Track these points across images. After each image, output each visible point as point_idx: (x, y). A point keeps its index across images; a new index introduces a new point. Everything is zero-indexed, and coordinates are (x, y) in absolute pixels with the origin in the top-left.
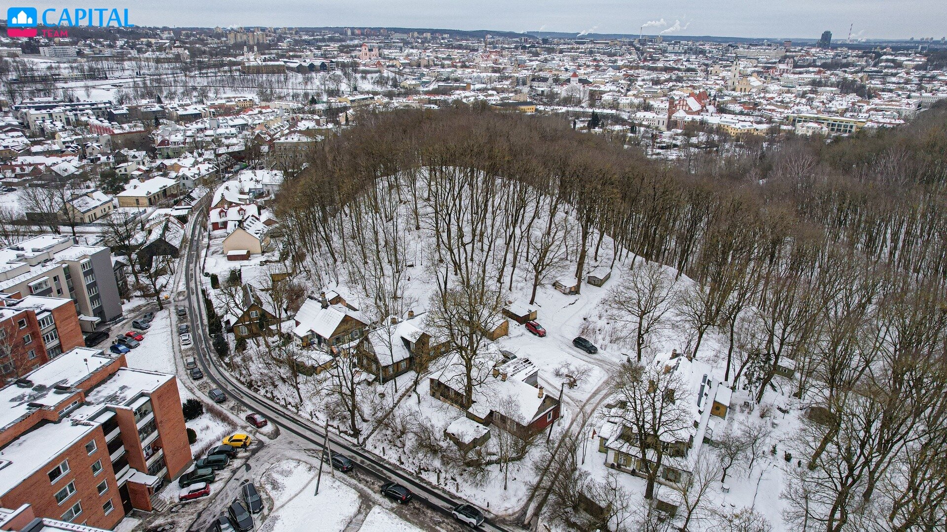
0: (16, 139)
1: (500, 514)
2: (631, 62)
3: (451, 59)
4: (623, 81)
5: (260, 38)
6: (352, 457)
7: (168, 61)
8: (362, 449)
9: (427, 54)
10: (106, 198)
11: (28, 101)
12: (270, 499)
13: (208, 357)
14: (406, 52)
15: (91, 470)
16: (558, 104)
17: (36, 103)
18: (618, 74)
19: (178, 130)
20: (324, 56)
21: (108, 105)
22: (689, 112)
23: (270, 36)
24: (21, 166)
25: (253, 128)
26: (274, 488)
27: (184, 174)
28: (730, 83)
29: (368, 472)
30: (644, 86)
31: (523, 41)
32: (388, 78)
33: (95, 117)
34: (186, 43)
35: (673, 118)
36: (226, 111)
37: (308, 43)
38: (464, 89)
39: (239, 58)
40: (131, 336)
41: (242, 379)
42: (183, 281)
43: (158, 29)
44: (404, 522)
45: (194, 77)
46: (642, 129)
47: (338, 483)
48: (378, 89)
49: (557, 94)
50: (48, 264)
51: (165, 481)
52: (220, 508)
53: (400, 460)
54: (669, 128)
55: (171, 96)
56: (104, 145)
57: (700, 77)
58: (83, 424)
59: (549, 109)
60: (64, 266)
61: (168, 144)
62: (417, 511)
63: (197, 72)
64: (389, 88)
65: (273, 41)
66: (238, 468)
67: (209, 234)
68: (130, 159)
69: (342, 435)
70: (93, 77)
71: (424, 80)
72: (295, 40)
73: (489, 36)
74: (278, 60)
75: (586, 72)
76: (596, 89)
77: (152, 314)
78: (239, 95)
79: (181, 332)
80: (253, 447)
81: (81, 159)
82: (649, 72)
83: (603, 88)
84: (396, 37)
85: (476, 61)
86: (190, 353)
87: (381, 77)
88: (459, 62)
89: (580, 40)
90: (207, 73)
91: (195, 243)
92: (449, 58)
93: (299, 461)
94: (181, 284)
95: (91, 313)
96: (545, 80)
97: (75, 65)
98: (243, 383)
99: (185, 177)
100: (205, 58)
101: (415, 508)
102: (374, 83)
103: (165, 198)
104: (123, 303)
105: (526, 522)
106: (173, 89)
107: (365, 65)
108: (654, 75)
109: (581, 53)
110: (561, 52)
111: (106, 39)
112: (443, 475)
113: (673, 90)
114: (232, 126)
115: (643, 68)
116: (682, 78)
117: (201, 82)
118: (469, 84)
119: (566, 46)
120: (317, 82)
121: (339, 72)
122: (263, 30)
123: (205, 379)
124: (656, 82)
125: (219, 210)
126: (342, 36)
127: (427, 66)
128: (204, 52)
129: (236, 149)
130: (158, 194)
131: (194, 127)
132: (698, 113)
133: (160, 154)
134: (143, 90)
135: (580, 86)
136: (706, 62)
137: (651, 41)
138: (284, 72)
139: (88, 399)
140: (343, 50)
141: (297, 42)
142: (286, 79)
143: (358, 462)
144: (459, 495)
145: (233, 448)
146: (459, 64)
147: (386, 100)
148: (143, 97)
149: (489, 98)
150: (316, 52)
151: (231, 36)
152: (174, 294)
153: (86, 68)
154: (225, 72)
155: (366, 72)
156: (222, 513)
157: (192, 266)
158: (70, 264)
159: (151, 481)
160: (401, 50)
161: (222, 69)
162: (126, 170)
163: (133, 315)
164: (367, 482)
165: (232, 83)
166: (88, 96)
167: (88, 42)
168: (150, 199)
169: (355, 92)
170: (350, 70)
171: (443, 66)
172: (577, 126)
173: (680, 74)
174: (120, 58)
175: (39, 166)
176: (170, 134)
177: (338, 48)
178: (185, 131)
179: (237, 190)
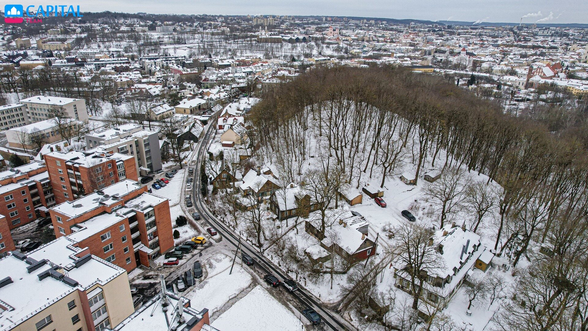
0: (136, 75)
1: (325, 302)
2: (508, 42)
3: (384, 37)
4: (499, 55)
5: (271, 22)
6: (255, 258)
7: (218, 34)
8: (262, 255)
9: (370, 34)
10: (169, 108)
11: (146, 55)
12: (207, 272)
13: (198, 196)
14: (356, 32)
15: (122, 240)
16: (450, 68)
17: (150, 56)
18: (496, 50)
19: (214, 73)
20: (306, 33)
21: (183, 58)
22: (544, 77)
23: (277, 21)
24: (135, 89)
25: (255, 74)
26: (210, 267)
27: (211, 98)
28: (583, 57)
29: (261, 267)
30: (514, 59)
31: (434, 26)
32: (342, 48)
33: (176, 65)
34: (229, 24)
35: (530, 81)
36: (243, 64)
37: (299, 25)
38: (389, 56)
39: (257, 34)
40: (163, 181)
41: (211, 210)
42: (196, 155)
43: (217, 16)
44: (271, 296)
45: (231, 43)
46: (506, 87)
47: (243, 270)
48: (335, 54)
49: (451, 61)
50: (128, 138)
51: (158, 254)
52: (181, 272)
53: (279, 263)
54: (526, 87)
55: (216, 54)
56: (176, 80)
57: (560, 53)
58: (120, 216)
59: (443, 71)
60: (136, 140)
61: (208, 81)
62: (280, 292)
63: (232, 41)
64: (342, 54)
65: (278, 23)
66: (196, 254)
67: (216, 131)
68: (187, 88)
69: (253, 246)
70: (179, 43)
71: (365, 50)
72: (291, 24)
73: (413, 23)
74: (279, 35)
75: (473, 48)
76: (479, 59)
77: (176, 170)
78: (254, 55)
79: (187, 182)
80: (206, 245)
81: (163, 87)
82: (520, 49)
83: (483, 59)
84: (352, 22)
85: (400, 39)
86: (189, 193)
87: (339, 47)
88: (389, 39)
89: (474, 27)
90: (238, 42)
91: (208, 136)
92: (383, 36)
93: (227, 256)
94: (195, 156)
95: (146, 166)
96: (444, 52)
97: (171, 36)
98: (211, 212)
99: (211, 99)
100: (238, 33)
101: (280, 290)
102: (334, 50)
103: (200, 110)
104: (164, 164)
105: (339, 309)
106: (218, 50)
107: (330, 39)
108: (523, 51)
109: (473, 35)
110: (459, 34)
111: (189, 22)
112: (299, 276)
113: (535, 62)
114: (244, 72)
115: (516, 46)
116: (545, 53)
117: (234, 46)
118: (393, 53)
119: (462, 31)
120: (299, 49)
121: (313, 43)
122: (274, 17)
123: (193, 207)
124: (523, 56)
125: (223, 118)
126: (319, 22)
127: (368, 41)
128: (238, 30)
129: (242, 85)
130: (196, 108)
131: (223, 71)
132: (551, 78)
133: (203, 86)
134: (203, 50)
135: (467, 57)
136: (568, 42)
137: (527, 28)
138: (281, 42)
139: (126, 205)
140: (318, 30)
141: (292, 25)
142: (282, 46)
143: (258, 262)
144: (306, 288)
145: (196, 243)
146: (389, 41)
147: (337, 61)
148: (202, 54)
149: (404, 62)
150: (302, 30)
151: (255, 20)
152: (190, 161)
153: (176, 37)
154: (248, 41)
155: (329, 44)
156: (182, 275)
157: (203, 148)
158: (139, 139)
159: (150, 251)
160: (354, 30)
161: (246, 40)
162: (184, 94)
163: (167, 170)
164: (259, 272)
165: (251, 48)
166: (175, 53)
167: (180, 24)
168: (191, 110)
169: (320, 56)
170: (320, 42)
171: (378, 41)
172: (460, 83)
173: (544, 50)
174: (194, 32)
175: (143, 90)
176: (210, 75)
177: (316, 28)
178: (218, 74)
179: (236, 108)
